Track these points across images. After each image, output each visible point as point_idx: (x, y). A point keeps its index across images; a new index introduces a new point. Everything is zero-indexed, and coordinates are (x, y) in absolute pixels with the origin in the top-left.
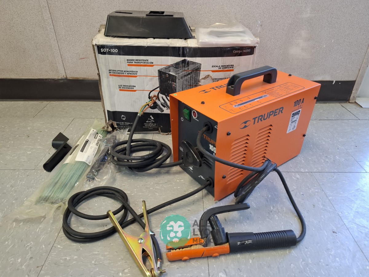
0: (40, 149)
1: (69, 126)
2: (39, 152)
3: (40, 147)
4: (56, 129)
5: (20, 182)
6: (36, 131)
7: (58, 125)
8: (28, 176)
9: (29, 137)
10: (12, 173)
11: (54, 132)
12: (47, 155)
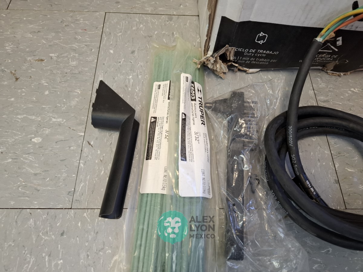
0: (60, 125)
1: (103, 42)
2: (62, 137)
3: (58, 120)
4: (75, 50)
5: (50, 261)
6: (29, 58)
7: (76, 39)
8: (62, 234)
9: (17, 79)
10: (16, 222)
11: (74, 63)
12: (85, 150)
